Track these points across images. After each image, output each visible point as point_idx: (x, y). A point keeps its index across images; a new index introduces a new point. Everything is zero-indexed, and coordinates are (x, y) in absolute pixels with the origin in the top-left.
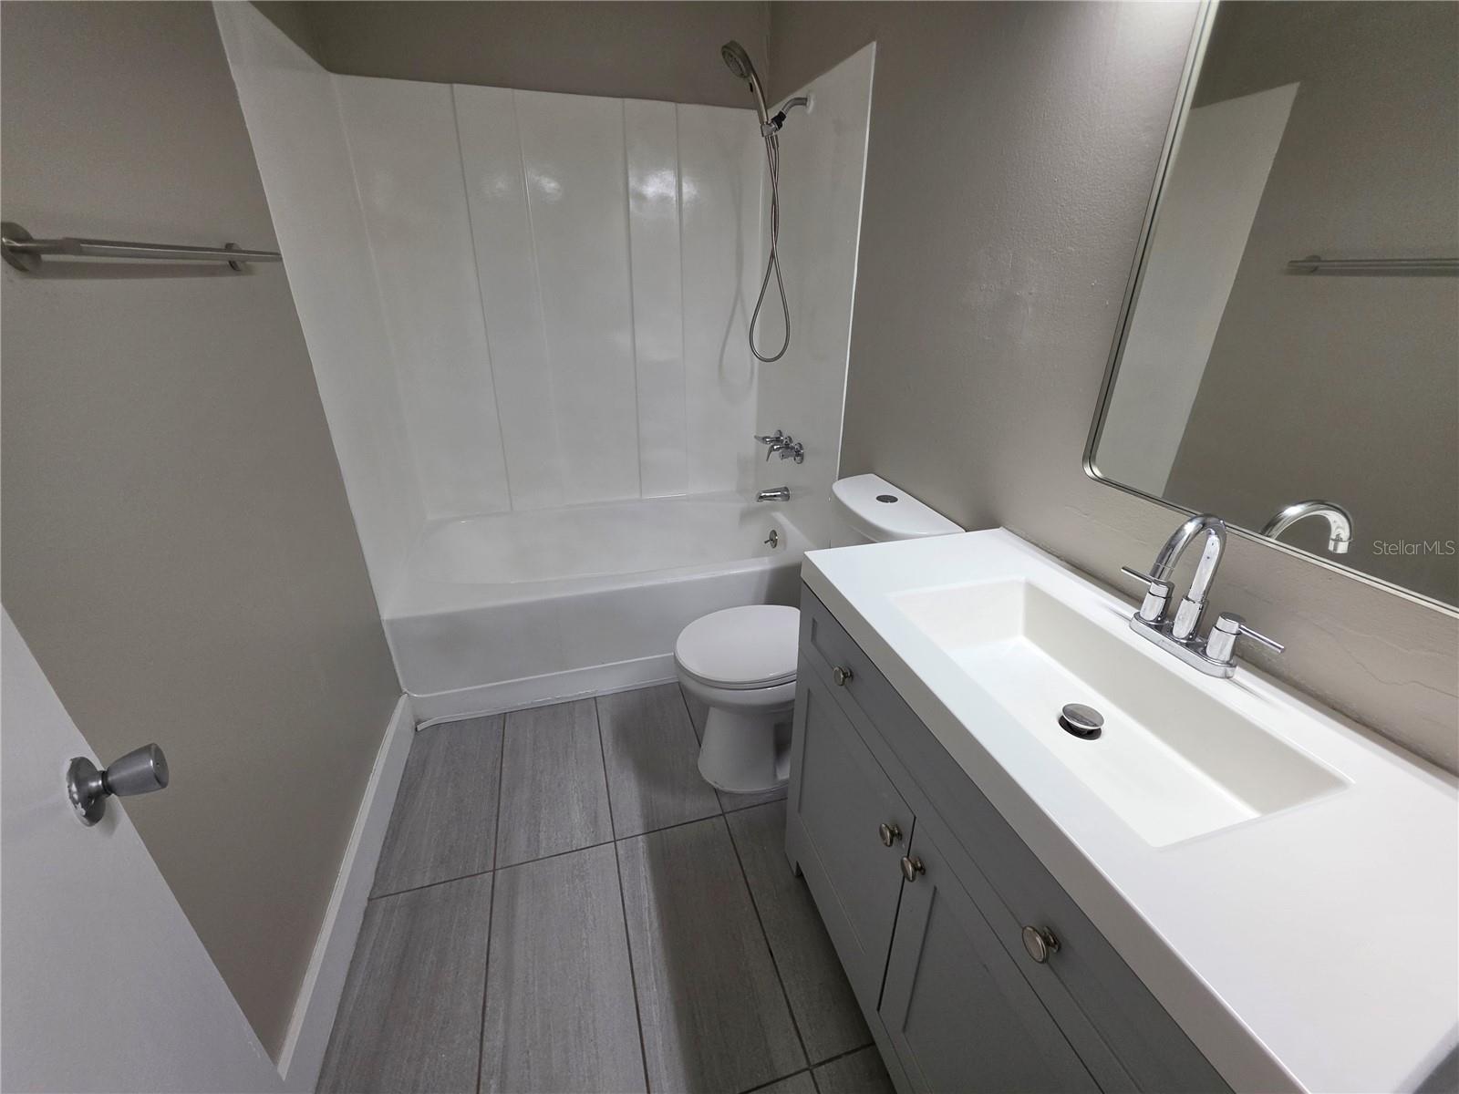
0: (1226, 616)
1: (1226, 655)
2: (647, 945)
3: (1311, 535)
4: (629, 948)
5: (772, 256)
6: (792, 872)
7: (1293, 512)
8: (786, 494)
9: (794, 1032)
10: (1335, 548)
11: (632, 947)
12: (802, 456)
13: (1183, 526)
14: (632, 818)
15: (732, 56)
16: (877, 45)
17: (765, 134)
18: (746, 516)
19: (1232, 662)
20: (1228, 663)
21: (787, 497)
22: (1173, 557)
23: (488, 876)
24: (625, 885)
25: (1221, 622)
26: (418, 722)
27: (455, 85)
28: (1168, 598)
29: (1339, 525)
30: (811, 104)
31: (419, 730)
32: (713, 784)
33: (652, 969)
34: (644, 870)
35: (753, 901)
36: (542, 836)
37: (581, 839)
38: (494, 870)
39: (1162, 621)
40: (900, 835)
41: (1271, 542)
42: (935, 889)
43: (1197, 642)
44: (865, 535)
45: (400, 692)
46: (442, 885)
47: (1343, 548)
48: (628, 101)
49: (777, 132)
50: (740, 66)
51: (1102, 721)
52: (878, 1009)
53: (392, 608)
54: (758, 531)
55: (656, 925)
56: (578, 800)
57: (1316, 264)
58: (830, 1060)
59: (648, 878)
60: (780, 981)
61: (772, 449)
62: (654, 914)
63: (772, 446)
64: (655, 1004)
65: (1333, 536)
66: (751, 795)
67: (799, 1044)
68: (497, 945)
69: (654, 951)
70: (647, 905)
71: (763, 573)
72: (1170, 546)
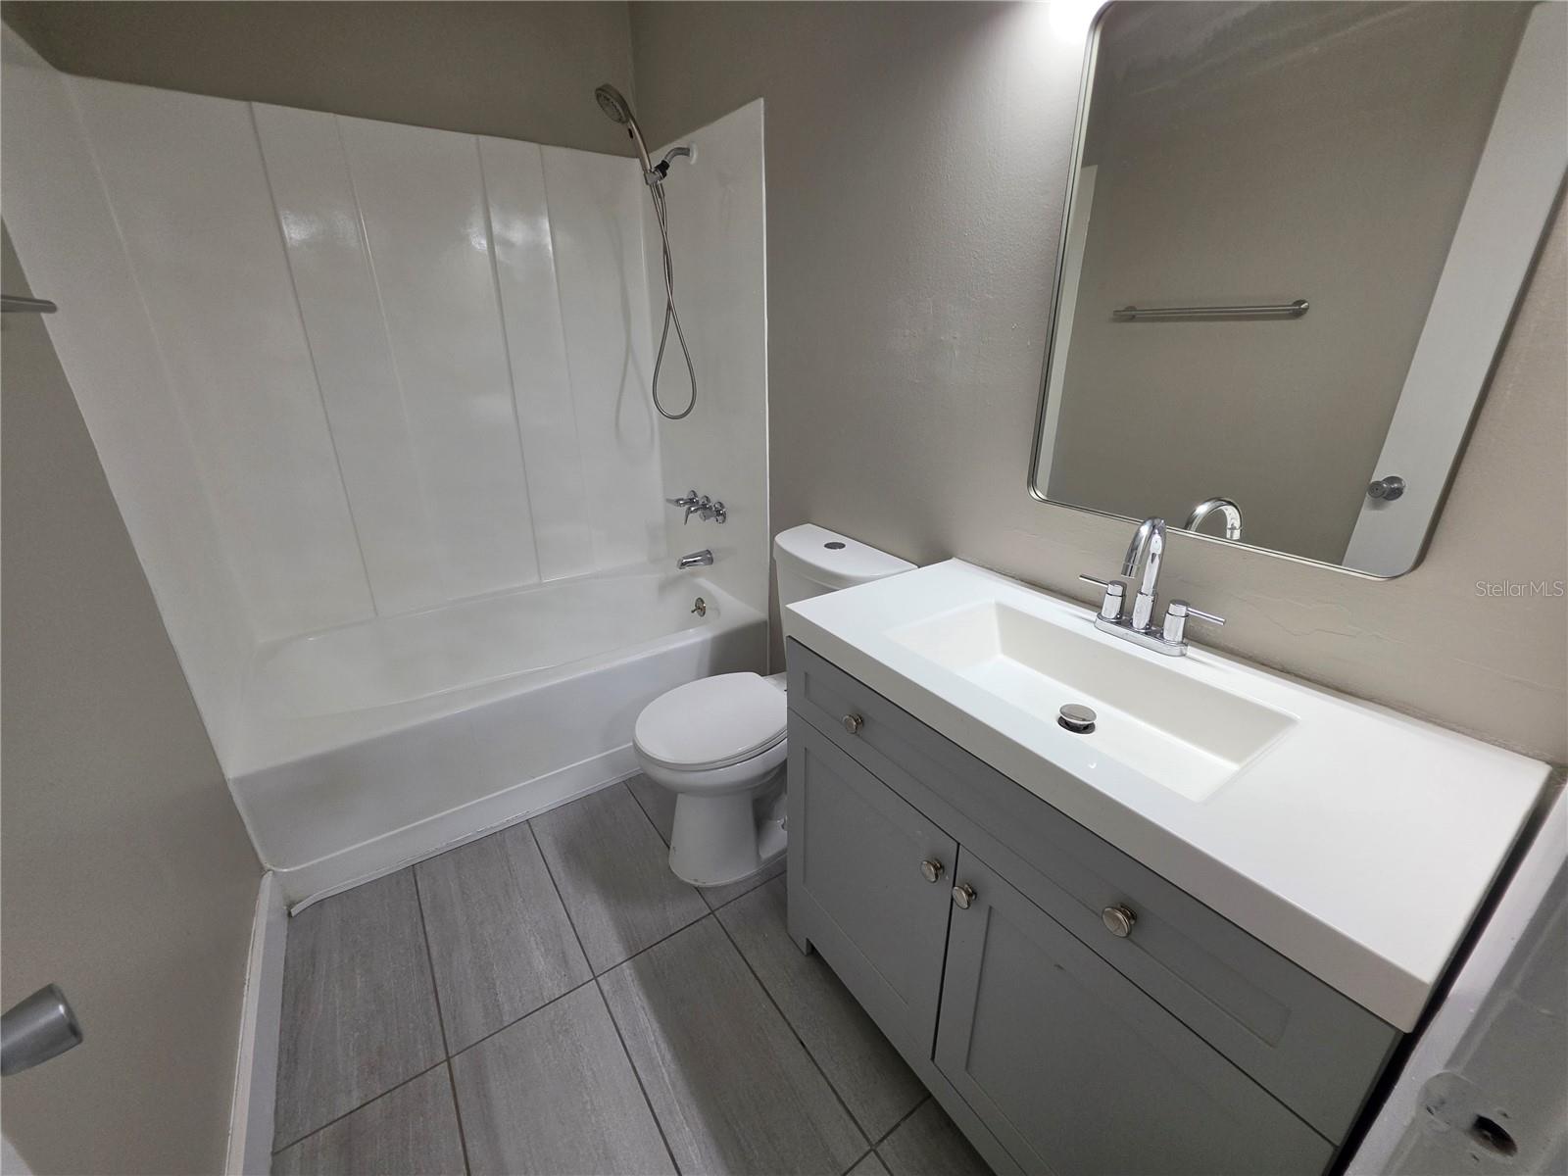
0: (1175, 602)
1: (1179, 637)
2: (665, 1082)
3: (1215, 525)
4: (645, 1094)
5: (669, 308)
6: (803, 953)
7: (1202, 510)
8: (708, 557)
9: (846, 1117)
10: (1231, 536)
11: (647, 1091)
12: (724, 515)
13: (1139, 530)
14: (610, 948)
15: (608, 100)
16: (765, 101)
17: (649, 182)
18: (665, 587)
19: (1184, 641)
20: (1182, 642)
21: (711, 561)
22: (1139, 555)
23: (443, 1069)
24: (621, 1024)
25: (1173, 608)
26: (291, 905)
27: (255, 104)
28: (1123, 596)
29: (1232, 515)
30: (695, 155)
31: (293, 914)
32: (693, 882)
33: (678, 1107)
34: (638, 999)
35: (768, 995)
36: (501, 998)
37: (552, 988)
38: (448, 1059)
39: (1121, 618)
40: (942, 867)
41: (1191, 533)
42: (991, 908)
43: (1154, 628)
44: (824, 584)
45: (261, 871)
46: (379, 1101)
47: (1237, 535)
48: (482, 138)
49: (662, 181)
50: (618, 111)
51: (1095, 716)
52: (933, 1058)
53: (237, 760)
54: (680, 601)
55: (668, 1057)
56: (537, 944)
57: (1133, 313)
58: (888, 1134)
59: (645, 1005)
60: (819, 1068)
61: (689, 511)
62: (663, 1046)
63: (689, 509)
64: (692, 1144)
65: (1229, 526)
66: (736, 883)
67: (856, 1129)
68: (475, 1148)
69: (674, 1086)
70: (653, 1038)
71: (703, 643)
72: (1133, 548)
